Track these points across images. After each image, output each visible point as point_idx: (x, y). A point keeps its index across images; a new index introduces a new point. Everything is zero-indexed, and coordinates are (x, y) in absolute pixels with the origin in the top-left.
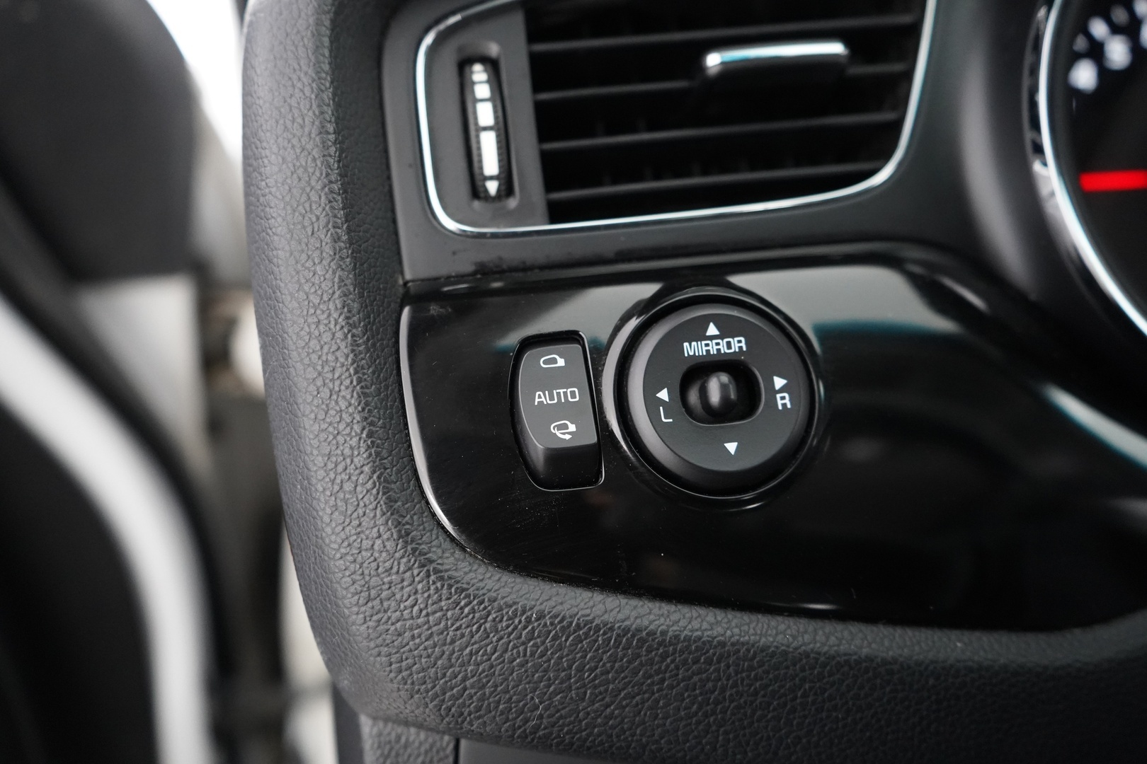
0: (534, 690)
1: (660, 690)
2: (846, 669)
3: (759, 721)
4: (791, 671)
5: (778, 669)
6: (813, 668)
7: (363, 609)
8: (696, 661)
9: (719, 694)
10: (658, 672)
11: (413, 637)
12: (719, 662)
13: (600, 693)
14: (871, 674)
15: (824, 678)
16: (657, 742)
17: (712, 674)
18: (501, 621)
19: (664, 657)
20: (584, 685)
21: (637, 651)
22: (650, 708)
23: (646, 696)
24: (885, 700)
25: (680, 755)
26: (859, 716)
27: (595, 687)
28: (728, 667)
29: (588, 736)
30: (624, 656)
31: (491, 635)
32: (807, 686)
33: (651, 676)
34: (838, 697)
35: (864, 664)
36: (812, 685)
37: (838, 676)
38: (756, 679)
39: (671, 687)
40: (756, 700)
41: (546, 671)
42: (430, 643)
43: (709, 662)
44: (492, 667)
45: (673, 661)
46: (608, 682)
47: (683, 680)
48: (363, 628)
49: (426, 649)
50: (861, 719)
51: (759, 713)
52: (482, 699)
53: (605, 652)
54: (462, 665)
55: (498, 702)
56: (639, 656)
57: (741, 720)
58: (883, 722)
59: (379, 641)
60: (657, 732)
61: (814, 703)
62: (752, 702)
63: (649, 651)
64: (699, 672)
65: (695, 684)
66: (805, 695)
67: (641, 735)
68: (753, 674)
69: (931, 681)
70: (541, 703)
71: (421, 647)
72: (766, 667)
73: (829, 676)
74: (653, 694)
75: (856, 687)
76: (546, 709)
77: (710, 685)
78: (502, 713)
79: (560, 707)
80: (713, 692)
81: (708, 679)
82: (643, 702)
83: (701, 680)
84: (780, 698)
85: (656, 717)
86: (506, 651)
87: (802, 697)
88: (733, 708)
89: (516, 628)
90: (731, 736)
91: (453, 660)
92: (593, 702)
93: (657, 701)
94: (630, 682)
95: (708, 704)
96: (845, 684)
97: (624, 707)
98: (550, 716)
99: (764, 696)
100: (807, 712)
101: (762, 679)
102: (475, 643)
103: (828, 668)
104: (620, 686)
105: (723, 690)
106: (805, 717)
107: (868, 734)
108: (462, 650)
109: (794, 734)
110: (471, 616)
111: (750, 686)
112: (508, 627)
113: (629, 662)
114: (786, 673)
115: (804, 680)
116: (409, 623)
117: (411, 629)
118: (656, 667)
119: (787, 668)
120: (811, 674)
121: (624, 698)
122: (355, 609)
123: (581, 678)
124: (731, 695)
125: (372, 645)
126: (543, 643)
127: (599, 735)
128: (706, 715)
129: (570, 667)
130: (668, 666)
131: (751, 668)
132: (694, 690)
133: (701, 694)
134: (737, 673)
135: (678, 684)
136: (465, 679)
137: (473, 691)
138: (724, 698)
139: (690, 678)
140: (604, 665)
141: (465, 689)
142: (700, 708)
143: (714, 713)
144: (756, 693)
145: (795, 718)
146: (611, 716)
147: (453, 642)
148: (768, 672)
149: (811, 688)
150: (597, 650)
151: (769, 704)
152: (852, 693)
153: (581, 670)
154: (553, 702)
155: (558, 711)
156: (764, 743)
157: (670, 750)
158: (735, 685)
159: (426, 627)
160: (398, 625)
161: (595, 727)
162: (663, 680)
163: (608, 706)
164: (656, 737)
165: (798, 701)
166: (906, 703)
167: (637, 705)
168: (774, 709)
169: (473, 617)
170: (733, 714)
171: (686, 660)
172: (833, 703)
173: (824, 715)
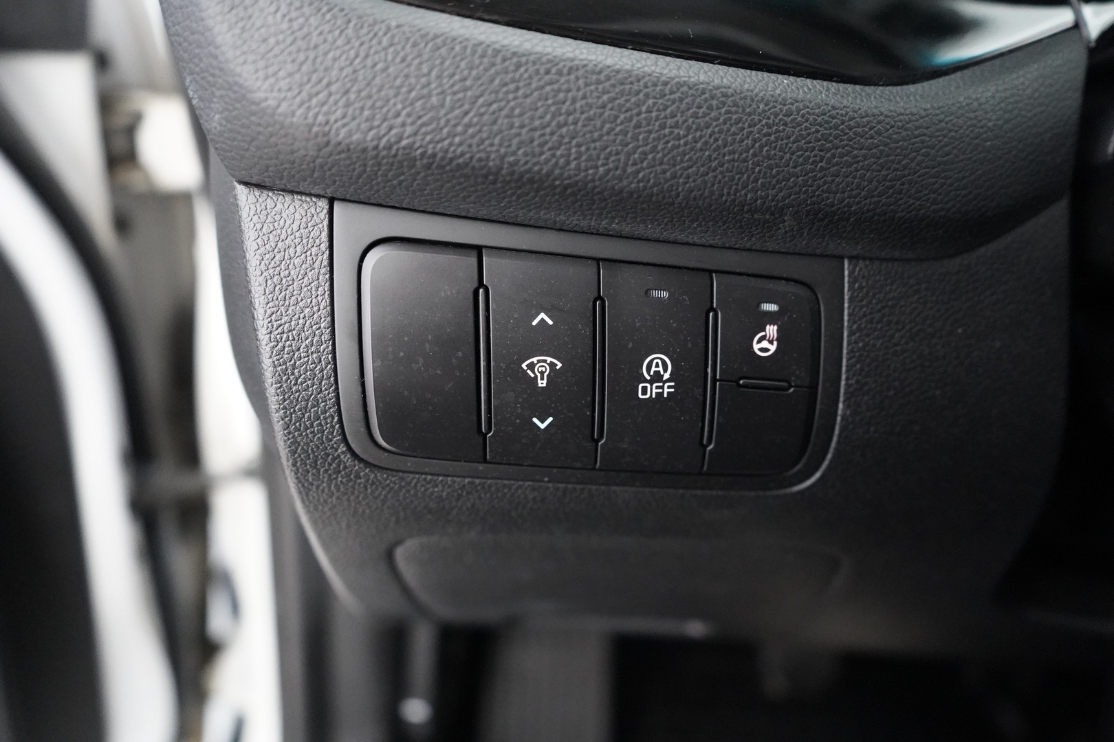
0: (396, 95)
1: (515, 98)
2: (685, 89)
3: (608, 133)
4: (635, 87)
5: (623, 84)
6: (655, 85)
7: (228, 16)
8: (548, 72)
9: (571, 105)
10: (513, 81)
11: (278, 43)
12: (569, 74)
13: (459, 100)
14: (707, 95)
15: (665, 95)
16: (514, 153)
17: (563, 84)
18: (362, 27)
19: (518, 66)
20: (443, 92)
21: (492, 59)
22: (507, 116)
23: (503, 104)
24: (721, 120)
25: (536, 168)
26: (698, 134)
27: (455, 93)
28: (577, 78)
29: (451, 144)
30: (481, 63)
31: (353, 40)
32: (651, 102)
33: (506, 84)
34: (679, 115)
35: (702, 86)
36: (656, 101)
37: (678, 95)
38: (605, 92)
39: (526, 96)
40: (604, 112)
41: (407, 76)
42: (293, 48)
43: (560, 73)
44: (355, 71)
45: (526, 71)
46: (466, 89)
47: (536, 89)
48: (229, 35)
49: (290, 53)
50: (701, 137)
51: (608, 126)
52: (347, 105)
53: (462, 60)
54: (326, 70)
55: (362, 109)
56: (494, 65)
57: (591, 132)
58: (720, 142)
59: (245, 48)
60: (515, 141)
61: (657, 119)
62: (601, 115)
63: (504, 60)
64: (550, 83)
65: (547, 94)
66: (649, 111)
67: (500, 145)
68: (600, 87)
69: (762, 106)
70: (404, 108)
71: (286, 52)
72: (612, 82)
73: (671, 94)
74: (508, 102)
75: (695, 106)
76: (409, 115)
77: (561, 95)
78: (367, 120)
79: (422, 113)
80: (564, 103)
81: (559, 91)
82: (501, 109)
83: (553, 90)
84: (626, 111)
85: (512, 127)
86: (367, 56)
87: (646, 112)
88: (584, 120)
89: (376, 35)
90: (583, 149)
91: (317, 65)
92: (452, 109)
93: (513, 109)
94: (486, 90)
95: (560, 115)
96: (684, 102)
97: (482, 115)
98: (413, 123)
99: (611, 109)
100: (651, 128)
101: (609, 92)
102: (337, 48)
103: (669, 86)
104: (478, 93)
105: (574, 101)
106: (650, 132)
107: (707, 153)
108: (326, 54)
109: (640, 150)
110: (332, 22)
111: (599, 98)
112: (369, 33)
113: (486, 70)
114: (631, 88)
115: (647, 96)
116: (272, 30)
117: (275, 35)
118: (511, 75)
119: (632, 83)
120: (653, 91)
121: (482, 106)
122: (219, 18)
123: (440, 85)
124: (581, 107)
125: (238, 53)
126: (403, 48)
127: (460, 144)
128: (560, 126)
129: (429, 74)
130: (521, 75)
131: (599, 82)
132: (547, 99)
133: (554, 104)
134: (587, 85)
135: (531, 94)
136: (329, 84)
137: (338, 97)
138: (575, 110)
139: (542, 87)
140: (462, 71)
141: (330, 95)
142: (553, 117)
143: (566, 124)
144: (604, 106)
145: (640, 133)
146: (469, 126)
147: (316, 47)
148: (613, 86)
149: (655, 104)
150: (454, 57)
151: (616, 117)
152: (691, 111)
153: (439, 77)
154: (414, 108)
155: (420, 117)
156: (613, 158)
157: (526, 163)
158: (584, 97)
159: (289, 32)
160: (263, 30)
161: (455, 136)
162: (517, 89)
163: (466, 113)
164: (514, 148)
165: (643, 116)
166: (740, 125)
167: (493, 113)
168: (622, 123)
169: (335, 24)
170: (584, 126)
171: (537, 72)
172: (675, 119)
173: (667, 131)
